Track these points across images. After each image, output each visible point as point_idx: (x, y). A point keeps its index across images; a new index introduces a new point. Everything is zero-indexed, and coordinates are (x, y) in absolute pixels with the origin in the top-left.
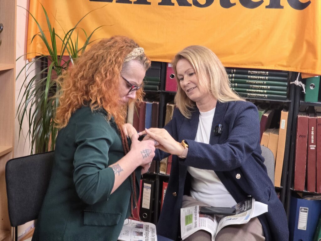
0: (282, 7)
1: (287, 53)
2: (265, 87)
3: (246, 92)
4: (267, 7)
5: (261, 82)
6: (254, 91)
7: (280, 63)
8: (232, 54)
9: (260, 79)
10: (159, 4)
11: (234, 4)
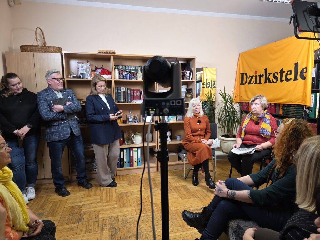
0: (298, 80)
1: (301, 98)
2: (295, 111)
3: (290, 113)
4: (293, 80)
5: (294, 109)
6: (292, 113)
7: (298, 102)
8: (283, 99)
9: (294, 108)
10: (264, 83)
11: (283, 81)
